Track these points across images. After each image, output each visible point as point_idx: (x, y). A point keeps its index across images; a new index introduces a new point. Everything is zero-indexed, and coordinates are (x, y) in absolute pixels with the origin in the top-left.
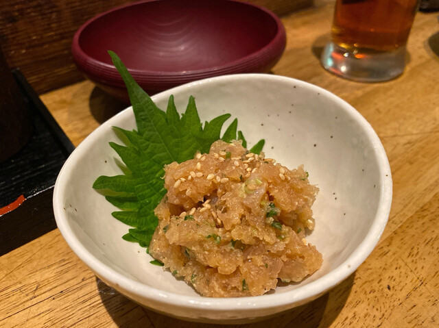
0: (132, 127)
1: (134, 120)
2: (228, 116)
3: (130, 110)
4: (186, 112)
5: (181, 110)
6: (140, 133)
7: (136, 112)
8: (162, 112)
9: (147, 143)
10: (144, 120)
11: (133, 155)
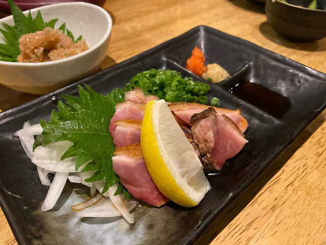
0: (12, 24)
1: (13, 21)
2: (56, 20)
3: (11, 17)
4: (37, 18)
5: (34, 17)
6: (16, 27)
7: (15, 18)
8: (26, 17)
9: (19, 33)
10: (18, 21)
11: (11, 36)
